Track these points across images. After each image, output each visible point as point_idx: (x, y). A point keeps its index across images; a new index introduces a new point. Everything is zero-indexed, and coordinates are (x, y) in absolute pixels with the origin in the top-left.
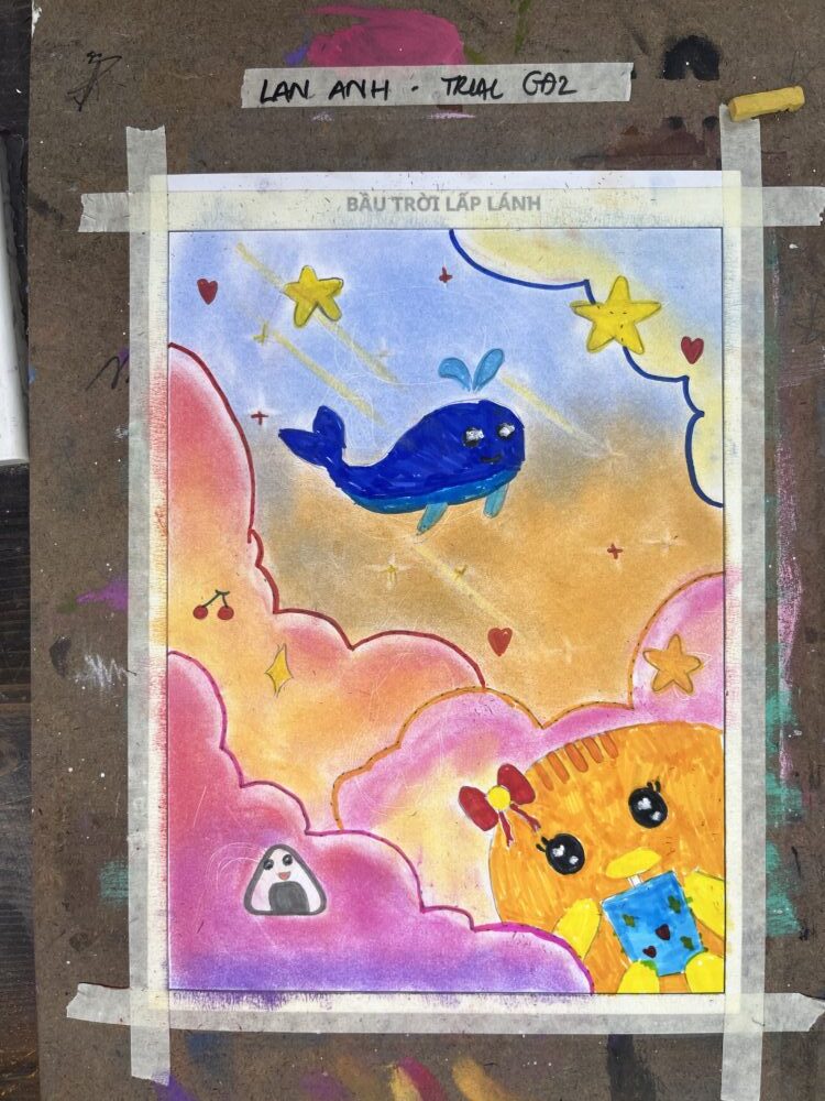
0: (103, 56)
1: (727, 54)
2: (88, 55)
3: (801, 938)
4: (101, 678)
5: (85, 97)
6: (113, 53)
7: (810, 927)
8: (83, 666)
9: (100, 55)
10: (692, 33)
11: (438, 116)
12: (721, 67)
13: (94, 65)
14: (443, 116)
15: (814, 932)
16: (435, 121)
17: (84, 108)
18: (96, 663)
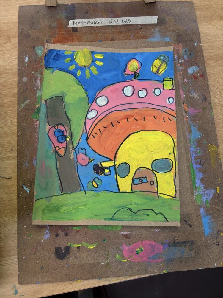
0: (215, 244)
1: (53, 256)
2: (219, 245)
3: (35, 46)
4: (195, 94)
5: (218, 233)
6: (213, 245)
7: (33, 48)
8: (199, 96)
9: (216, 245)
10: (62, 261)
11: (128, 232)
12: (54, 251)
13: (217, 241)
14: (127, 233)
15: (32, 47)
16: (129, 231)
17: (218, 229)
18: (196, 97)
